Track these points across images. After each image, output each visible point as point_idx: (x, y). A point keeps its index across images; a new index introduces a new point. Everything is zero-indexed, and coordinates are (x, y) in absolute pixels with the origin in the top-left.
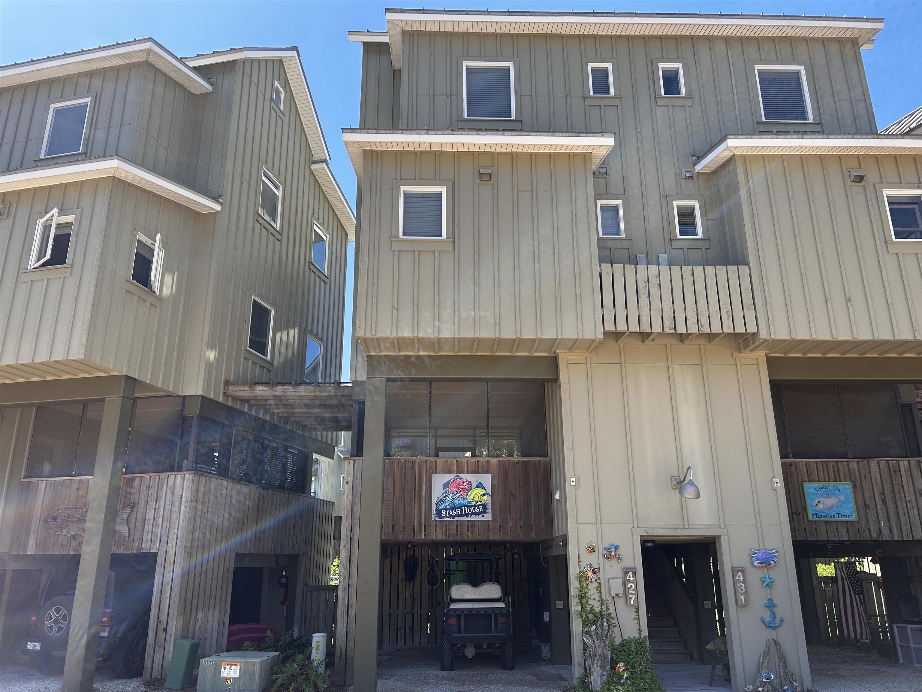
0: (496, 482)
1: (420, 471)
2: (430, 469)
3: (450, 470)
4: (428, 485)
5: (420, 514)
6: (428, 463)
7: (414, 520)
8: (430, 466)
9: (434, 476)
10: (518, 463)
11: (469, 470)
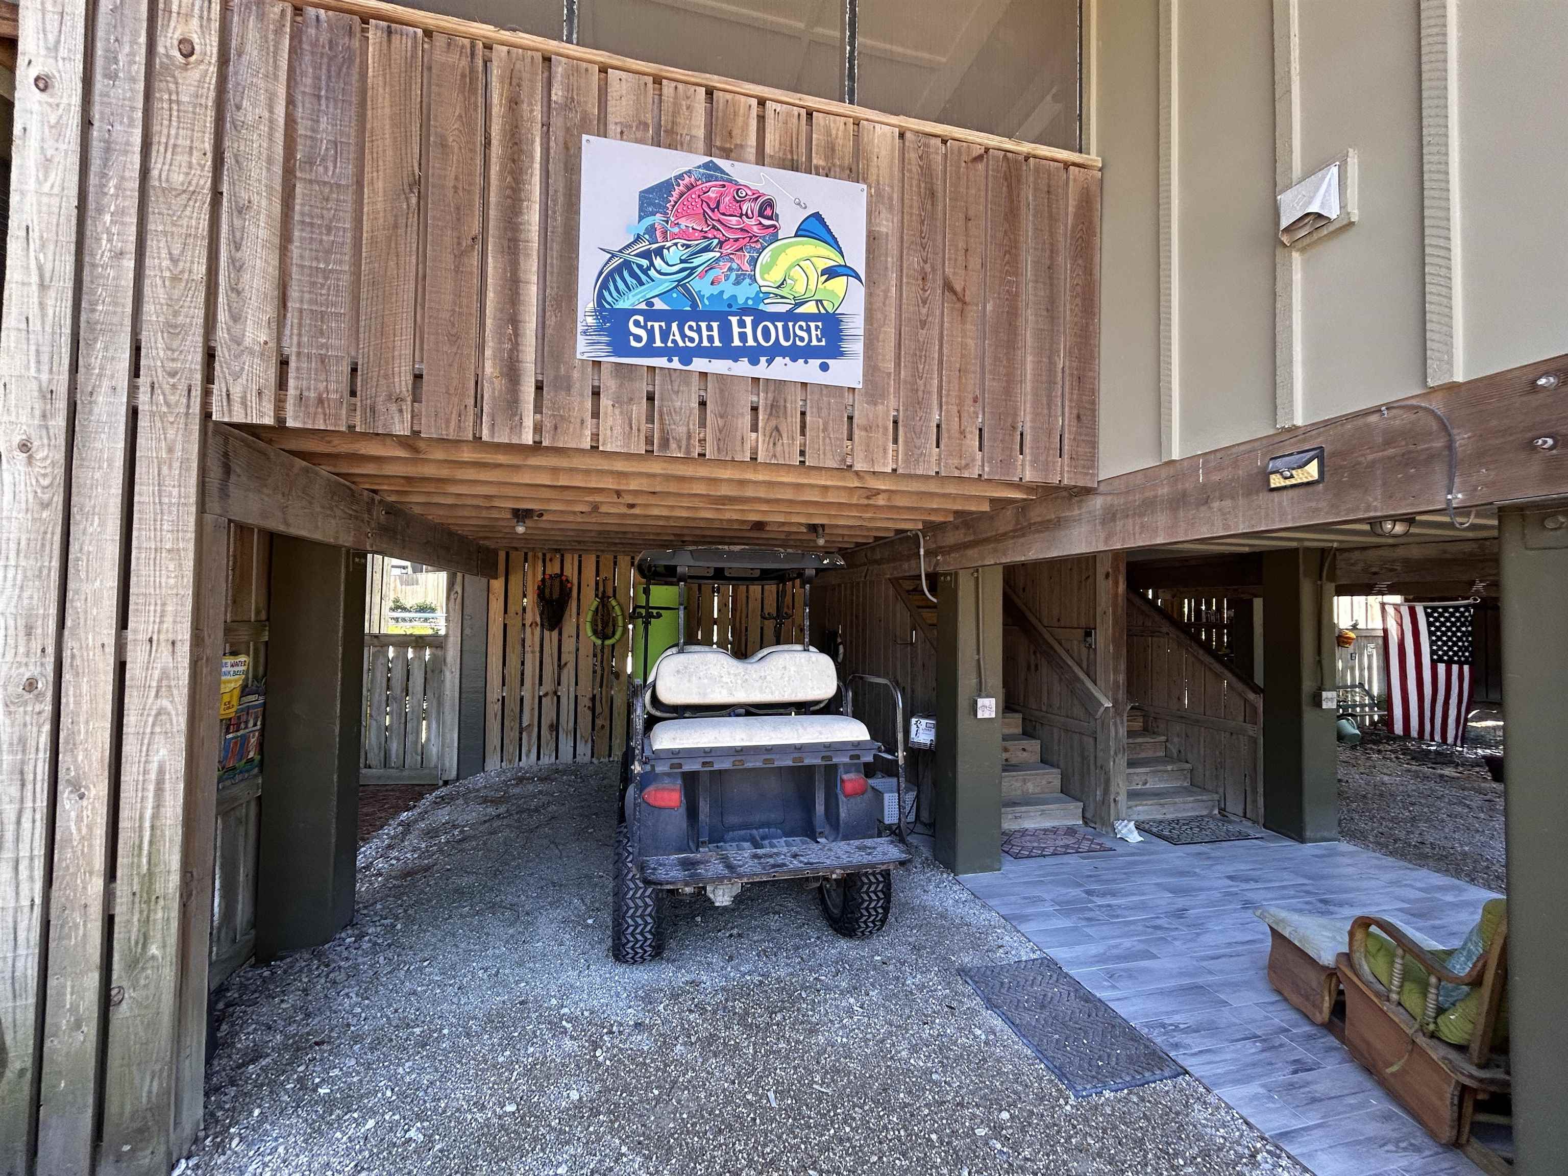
0: (887, 225)
1: (513, 103)
2: (569, 104)
3: (671, 132)
4: (558, 183)
5: (513, 320)
6: (559, 70)
7: (481, 348)
8: (568, 88)
9: (591, 145)
10: (979, 158)
11: (768, 150)
